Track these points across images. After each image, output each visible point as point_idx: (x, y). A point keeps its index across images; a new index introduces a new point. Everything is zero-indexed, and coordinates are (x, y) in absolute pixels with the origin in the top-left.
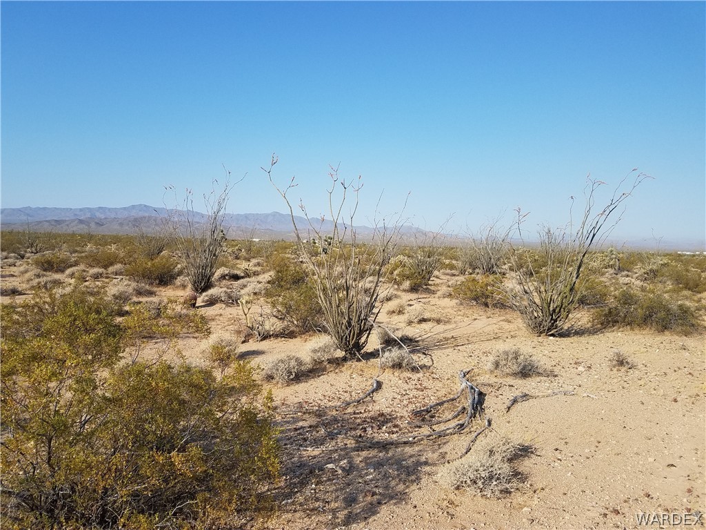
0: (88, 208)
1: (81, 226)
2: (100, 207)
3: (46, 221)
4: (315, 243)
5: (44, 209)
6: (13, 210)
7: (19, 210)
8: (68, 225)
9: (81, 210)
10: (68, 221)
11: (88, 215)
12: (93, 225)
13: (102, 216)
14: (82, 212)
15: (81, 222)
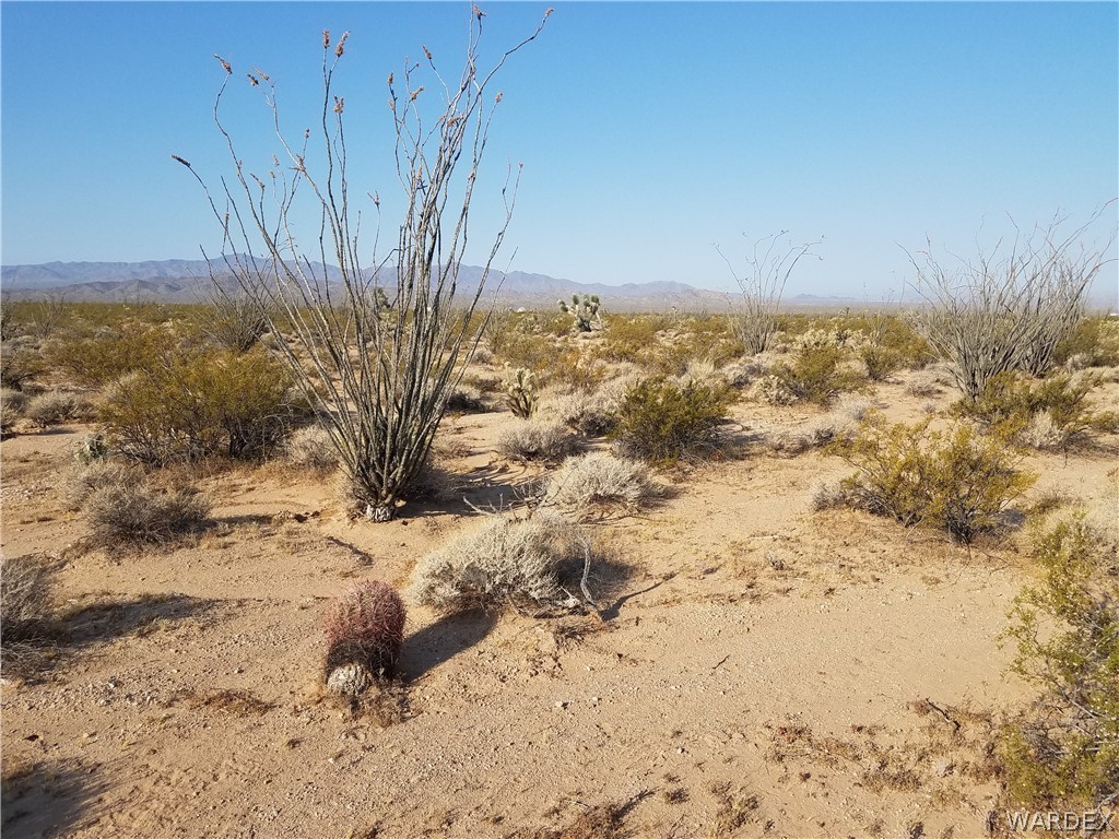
0: (153, 262)
1: (145, 291)
2: (172, 260)
3: (87, 284)
4: (566, 310)
5: (83, 264)
6: (34, 267)
7: (43, 267)
8: (122, 291)
9: (142, 265)
10: (122, 283)
11: (155, 273)
12: (162, 289)
13: (177, 275)
14: (143, 269)
15: (143, 284)
